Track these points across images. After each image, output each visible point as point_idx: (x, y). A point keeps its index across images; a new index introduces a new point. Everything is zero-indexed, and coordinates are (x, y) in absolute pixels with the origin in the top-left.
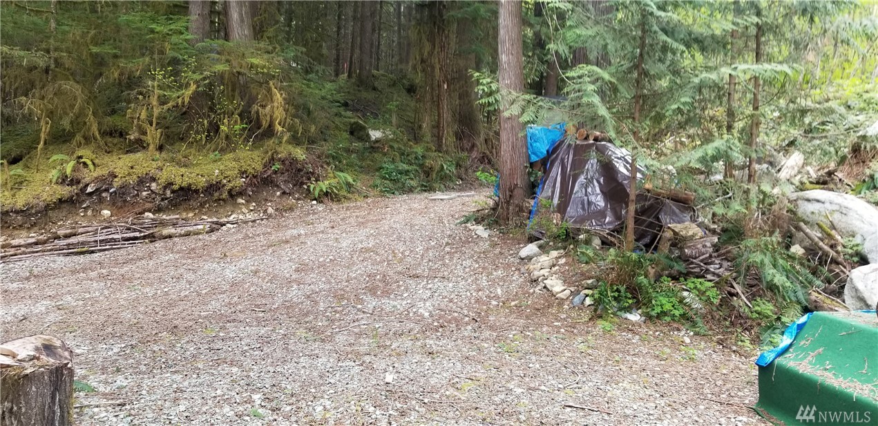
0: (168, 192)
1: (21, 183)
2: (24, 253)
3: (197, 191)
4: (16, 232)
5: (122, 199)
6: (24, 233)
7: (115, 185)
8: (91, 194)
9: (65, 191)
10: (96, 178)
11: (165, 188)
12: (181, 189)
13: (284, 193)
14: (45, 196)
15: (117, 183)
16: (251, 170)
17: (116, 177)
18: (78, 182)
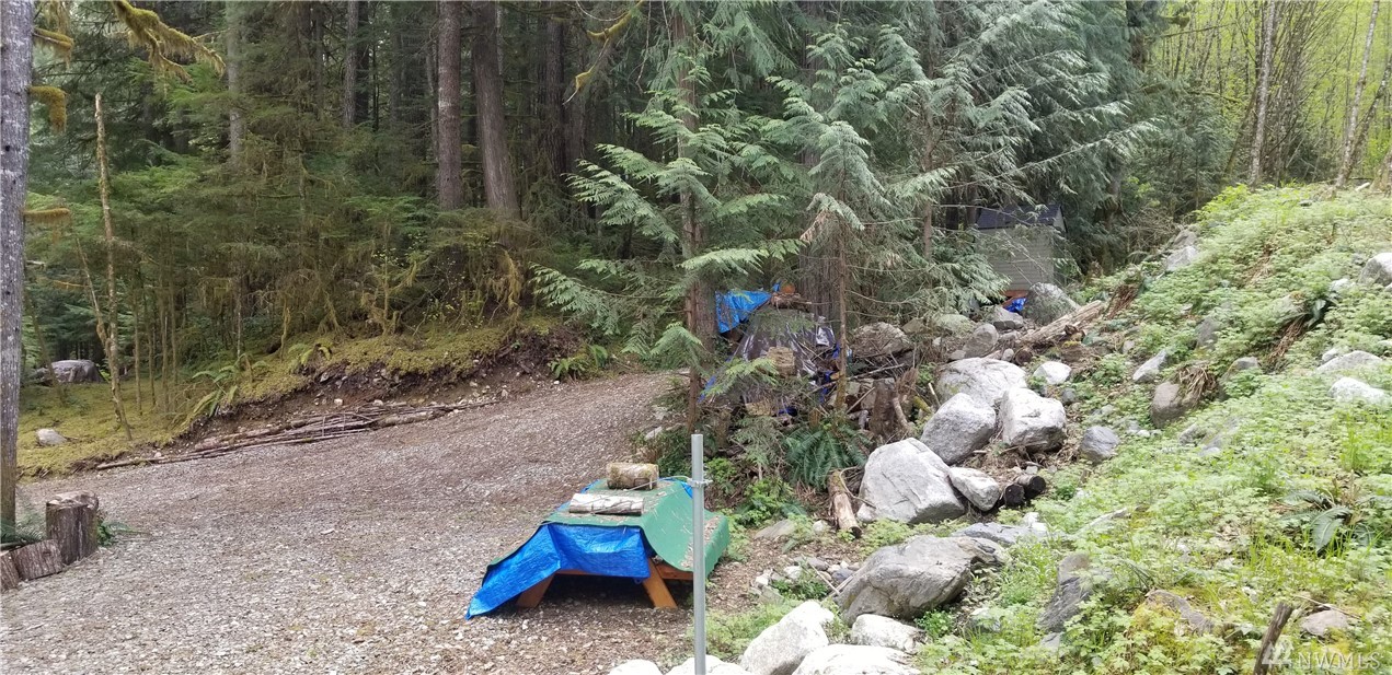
0: (397, 378)
1: (265, 374)
2: (256, 443)
3: (424, 376)
4: (256, 423)
5: (353, 385)
6: (262, 424)
7: (347, 372)
8: (325, 383)
9: (300, 381)
10: (330, 367)
11: (393, 374)
12: (408, 374)
13: (524, 373)
14: (282, 387)
15: (349, 370)
16: (484, 350)
17: (349, 364)
18: (314, 371)
